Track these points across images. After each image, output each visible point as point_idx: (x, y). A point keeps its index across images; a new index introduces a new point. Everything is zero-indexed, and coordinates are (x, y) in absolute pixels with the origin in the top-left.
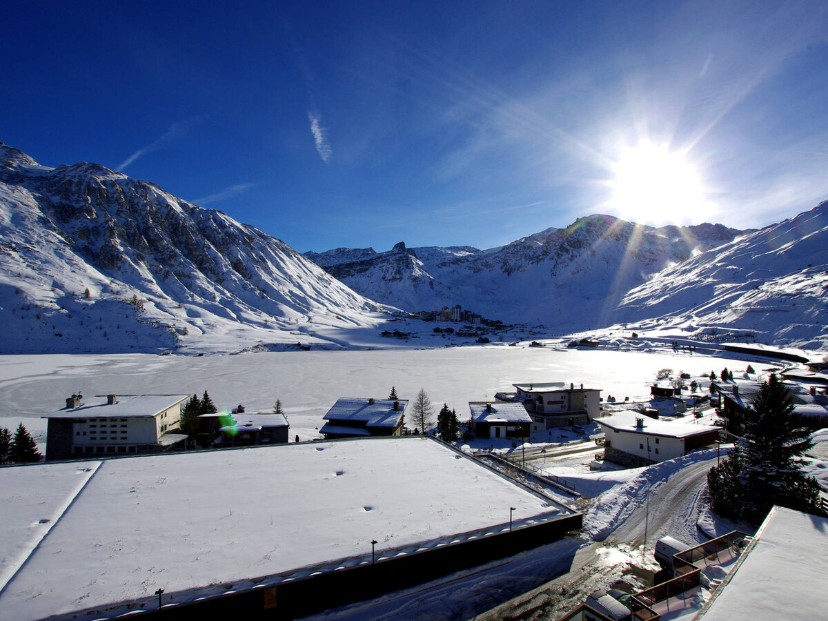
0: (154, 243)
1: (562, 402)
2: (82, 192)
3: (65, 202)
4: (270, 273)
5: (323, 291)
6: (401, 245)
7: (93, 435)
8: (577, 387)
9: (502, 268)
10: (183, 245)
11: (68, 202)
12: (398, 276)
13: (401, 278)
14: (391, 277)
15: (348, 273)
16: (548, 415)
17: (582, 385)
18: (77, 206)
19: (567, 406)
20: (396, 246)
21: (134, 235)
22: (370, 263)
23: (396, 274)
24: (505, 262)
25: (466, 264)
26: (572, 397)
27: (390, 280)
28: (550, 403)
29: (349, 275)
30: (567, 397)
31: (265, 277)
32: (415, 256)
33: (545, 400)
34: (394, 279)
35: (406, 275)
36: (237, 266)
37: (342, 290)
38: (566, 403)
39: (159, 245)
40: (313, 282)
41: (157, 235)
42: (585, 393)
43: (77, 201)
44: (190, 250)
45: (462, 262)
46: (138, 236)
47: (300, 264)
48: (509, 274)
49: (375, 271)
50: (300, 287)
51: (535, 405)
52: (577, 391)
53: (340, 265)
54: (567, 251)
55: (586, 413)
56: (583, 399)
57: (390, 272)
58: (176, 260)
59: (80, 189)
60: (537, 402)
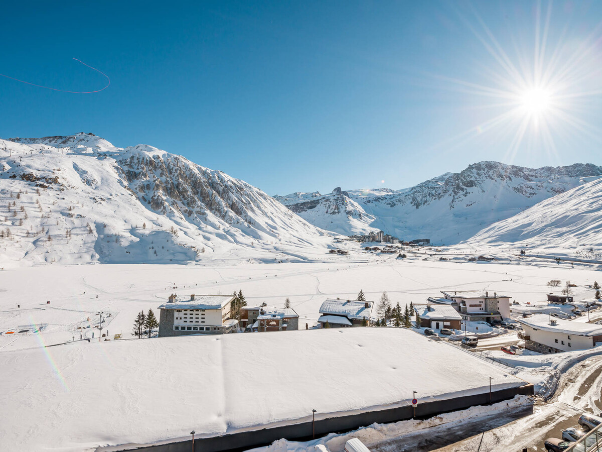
0: (182, 193)
1: (480, 305)
2: (140, 163)
3: (131, 170)
4: (253, 211)
5: (288, 222)
6: (338, 189)
7: (186, 320)
8: (491, 295)
9: (411, 203)
10: (199, 194)
11: (132, 170)
12: (336, 211)
13: (338, 212)
14: (332, 212)
15: (302, 209)
16: (471, 314)
17: (495, 294)
18: (137, 171)
19: (484, 309)
20: (335, 190)
21: (171, 189)
22: (317, 202)
23: (335, 209)
24: (414, 199)
25: (384, 201)
26: (488, 302)
27: (331, 214)
28: (471, 306)
29: (303, 210)
30: (484, 302)
31: (250, 213)
32: (348, 196)
33: (468, 304)
34: (334, 213)
35: (342, 210)
36: (233, 206)
37: (300, 221)
38: (483, 306)
39: (185, 195)
40: (280, 216)
41: (184, 188)
42: (498, 300)
43: (138, 169)
44: (204, 197)
45: (382, 200)
46: (173, 190)
47: (273, 205)
48: (417, 207)
49: (321, 208)
50: (272, 220)
51: (460, 307)
52: (492, 298)
53: (297, 204)
54: (462, 189)
55: (500, 314)
56: (496, 304)
57: (331, 208)
58: (195, 204)
59: (139, 161)
60: (461, 305)
